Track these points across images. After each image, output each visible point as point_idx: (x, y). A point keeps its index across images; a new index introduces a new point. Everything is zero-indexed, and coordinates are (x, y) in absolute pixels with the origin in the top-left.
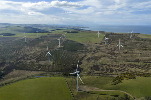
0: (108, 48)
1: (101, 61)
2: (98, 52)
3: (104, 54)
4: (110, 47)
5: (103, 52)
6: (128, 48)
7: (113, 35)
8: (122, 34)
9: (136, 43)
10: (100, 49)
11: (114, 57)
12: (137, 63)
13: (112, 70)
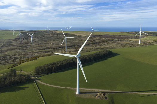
0: (22, 43)
1: (6, 53)
2: (7, 46)
3: (15, 47)
4: (25, 42)
5: (14, 46)
6: (43, 41)
7: (31, 32)
8: (41, 31)
9: (52, 36)
10: (12, 44)
11: (24, 48)
12: (47, 50)
13: (15, 59)
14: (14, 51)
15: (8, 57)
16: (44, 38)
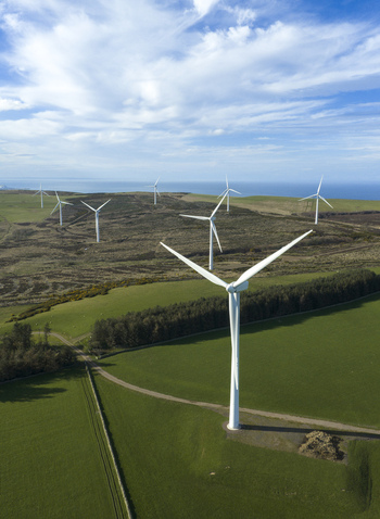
0: (66, 234)
1: (12, 269)
2: (18, 246)
3: (42, 249)
5: (39, 244)
6: (135, 229)
9: (168, 215)
11: (71, 255)
12: (146, 261)
13: (39, 288)
14: (38, 262)
15: (16, 282)
16: (141, 221)
